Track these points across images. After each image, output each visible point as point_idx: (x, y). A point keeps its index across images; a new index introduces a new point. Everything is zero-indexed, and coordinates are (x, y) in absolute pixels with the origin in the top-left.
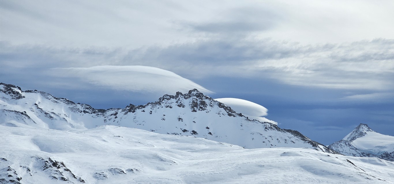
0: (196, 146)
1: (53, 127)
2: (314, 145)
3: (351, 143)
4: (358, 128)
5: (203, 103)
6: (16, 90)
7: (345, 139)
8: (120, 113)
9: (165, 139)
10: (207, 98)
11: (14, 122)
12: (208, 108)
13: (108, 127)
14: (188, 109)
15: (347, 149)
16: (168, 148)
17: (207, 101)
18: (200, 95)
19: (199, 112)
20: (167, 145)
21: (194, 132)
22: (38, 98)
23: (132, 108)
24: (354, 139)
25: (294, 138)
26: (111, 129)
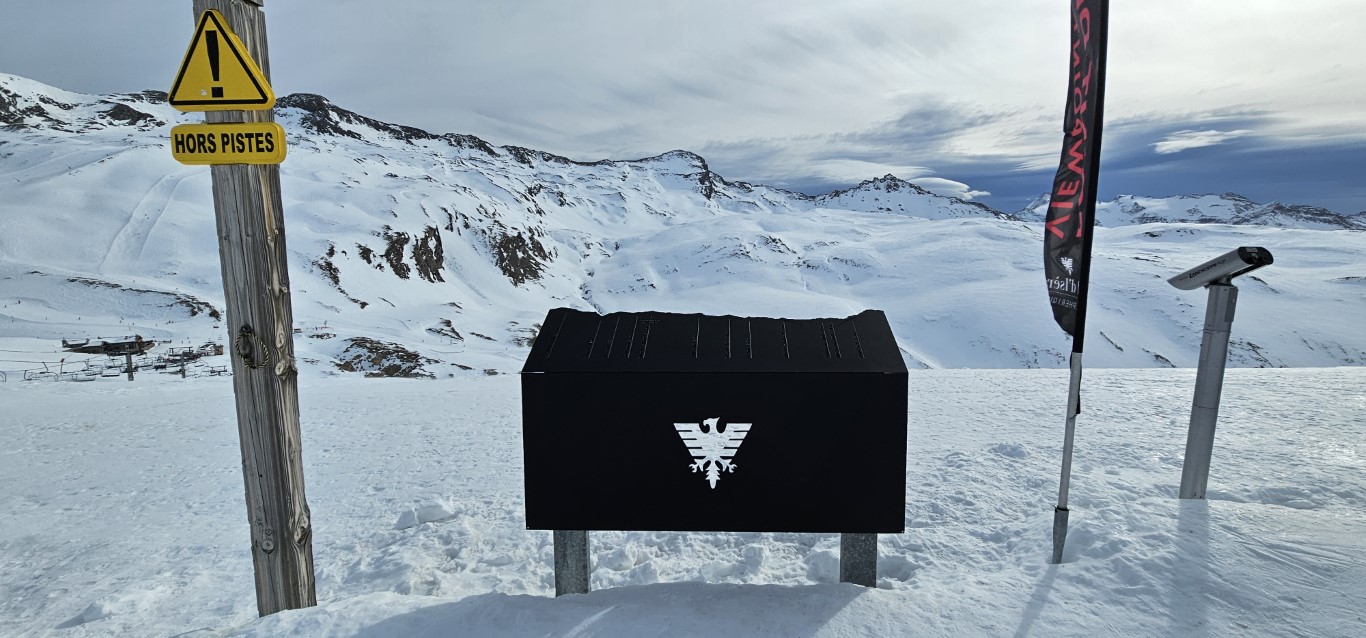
0: (889, 221)
1: (775, 212)
2: (997, 214)
3: (1035, 211)
4: (1042, 197)
5: (896, 185)
6: (748, 185)
7: (1029, 207)
8: (828, 198)
9: (863, 217)
10: (899, 180)
11: (746, 210)
12: (901, 188)
13: (817, 210)
14: (883, 190)
15: (1030, 216)
16: (865, 223)
17: (900, 183)
18: (893, 179)
19: (892, 192)
20: (865, 221)
21: (889, 209)
22: (764, 191)
23: (837, 194)
24: (1037, 206)
25: (978, 209)
26: (820, 211)
